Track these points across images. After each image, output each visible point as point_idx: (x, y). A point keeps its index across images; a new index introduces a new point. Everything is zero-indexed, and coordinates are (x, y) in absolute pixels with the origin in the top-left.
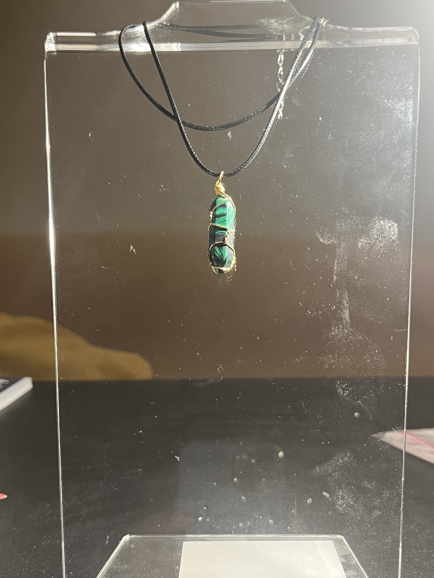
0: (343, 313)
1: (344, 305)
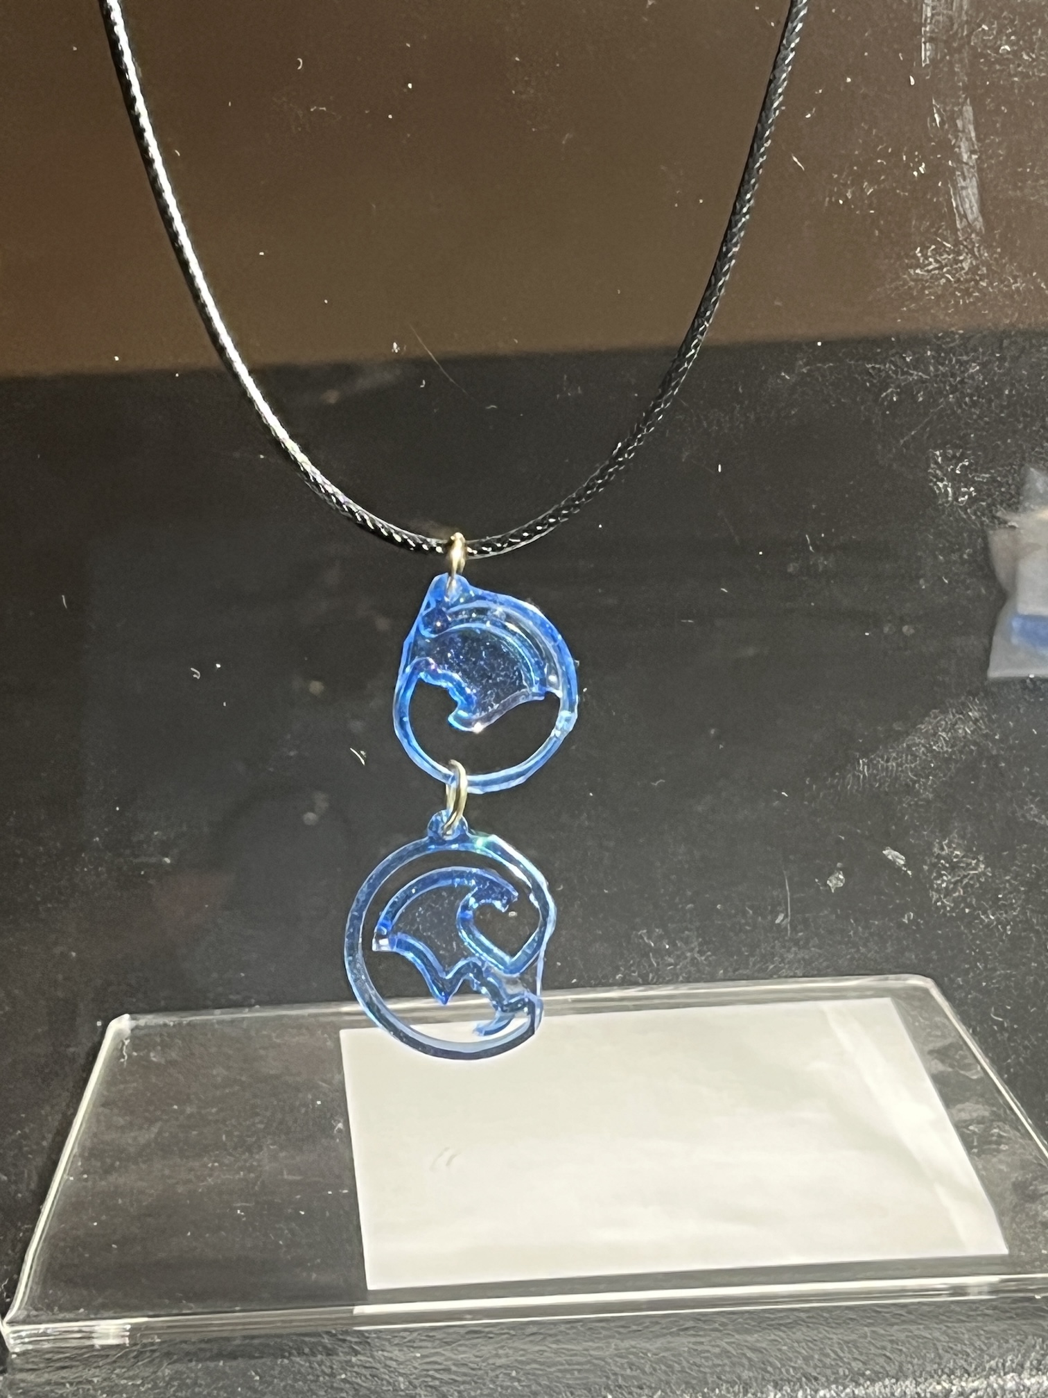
0: (955, 187)
1: (958, 159)
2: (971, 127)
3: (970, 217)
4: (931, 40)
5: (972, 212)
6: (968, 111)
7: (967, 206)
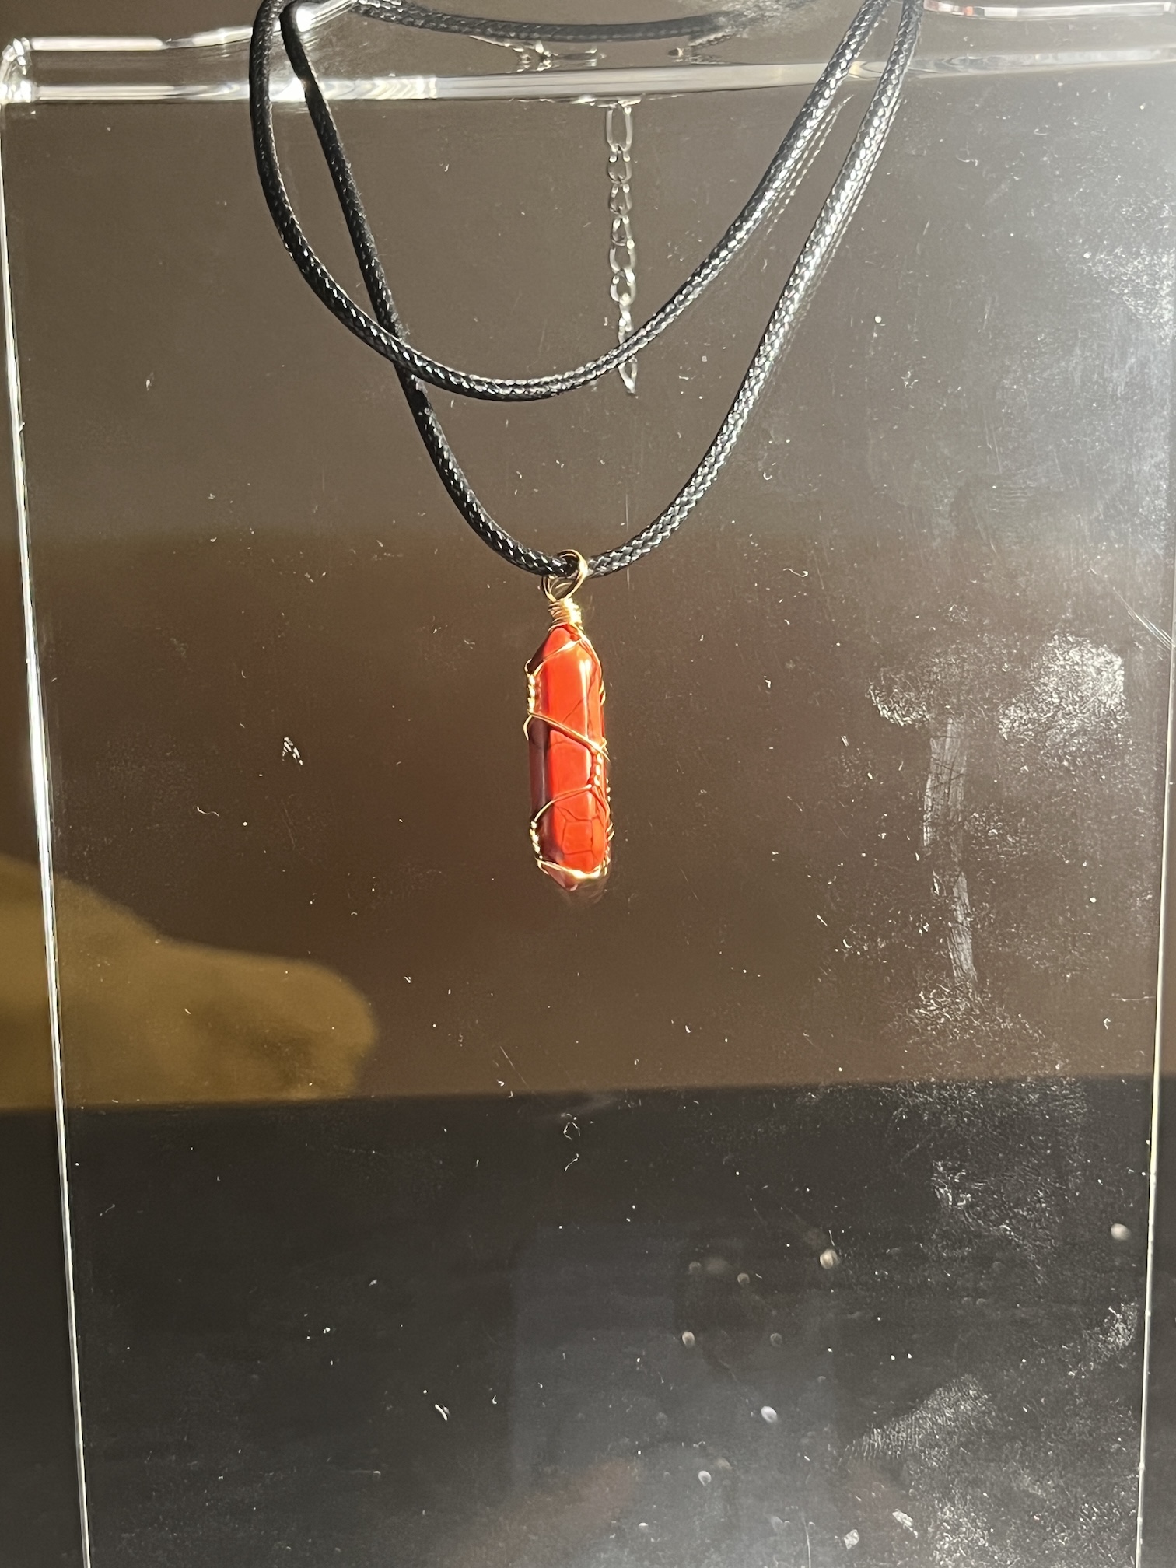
2: (965, 895)
3: (965, 967)
4: (933, 824)
5: (967, 964)
6: (963, 882)
7: (962, 958)
